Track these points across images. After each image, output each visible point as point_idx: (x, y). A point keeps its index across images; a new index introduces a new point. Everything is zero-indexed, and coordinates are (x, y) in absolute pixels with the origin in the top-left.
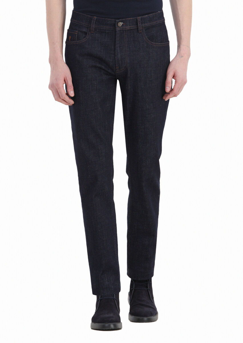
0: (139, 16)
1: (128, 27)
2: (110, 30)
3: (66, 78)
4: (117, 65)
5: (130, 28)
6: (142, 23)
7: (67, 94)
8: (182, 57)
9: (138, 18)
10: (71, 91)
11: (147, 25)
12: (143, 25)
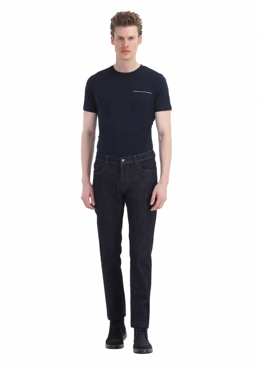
1: (128, 163)
2: (117, 165)
4: (122, 186)
5: (130, 163)
6: (137, 160)
8: (162, 183)
9: (134, 156)
11: (141, 160)
12: (138, 161)
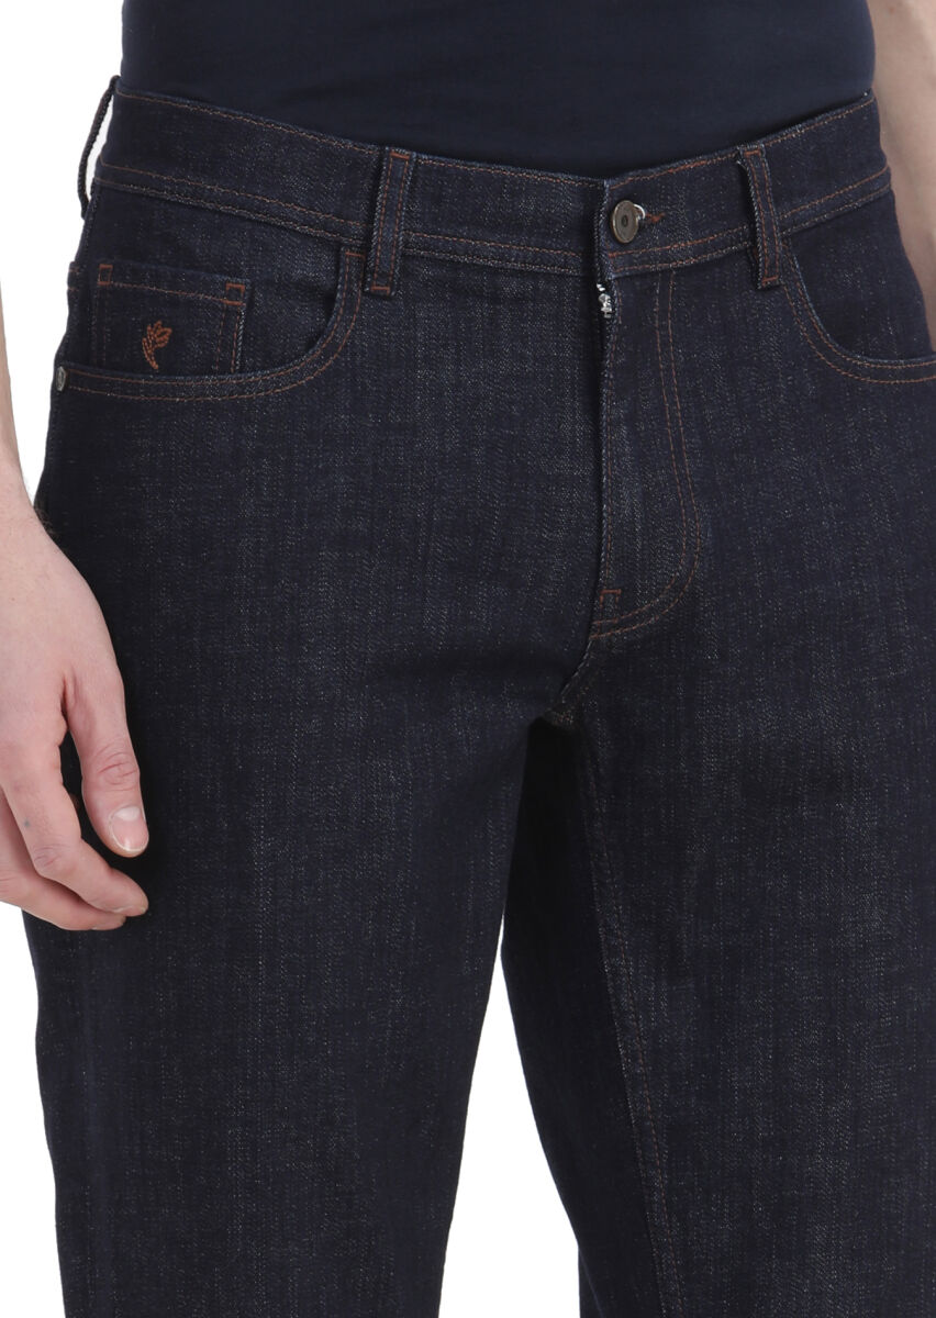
0: (751, 136)
1: (685, 250)
2: (534, 275)
3: (75, 680)
5: (698, 251)
7: (91, 834)
9: (746, 150)
10: (115, 806)
